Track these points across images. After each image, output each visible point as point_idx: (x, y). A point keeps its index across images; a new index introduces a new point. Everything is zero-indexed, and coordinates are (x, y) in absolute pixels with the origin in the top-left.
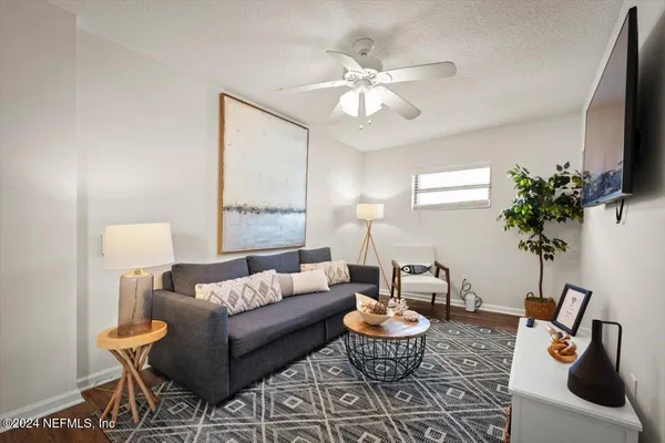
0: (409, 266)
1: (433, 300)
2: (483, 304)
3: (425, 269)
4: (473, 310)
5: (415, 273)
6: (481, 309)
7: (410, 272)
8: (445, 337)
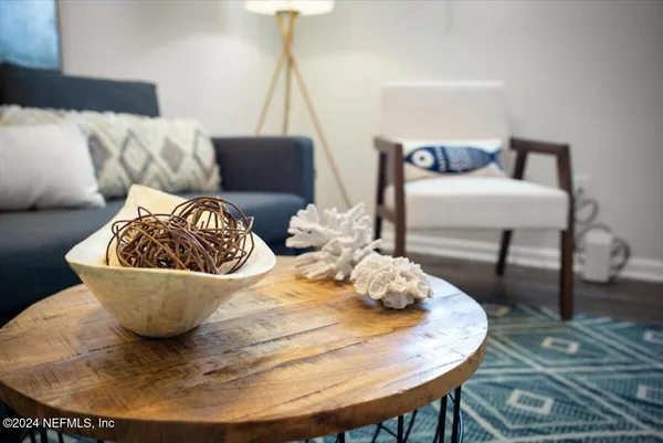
0: (431, 150)
1: (504, 252)
2: (633, 261)
3: (481, 160)
4: (603, 276)
5: (449, 171)
6: (626, 274)
7: (435, 168)
8: (535, 365)
